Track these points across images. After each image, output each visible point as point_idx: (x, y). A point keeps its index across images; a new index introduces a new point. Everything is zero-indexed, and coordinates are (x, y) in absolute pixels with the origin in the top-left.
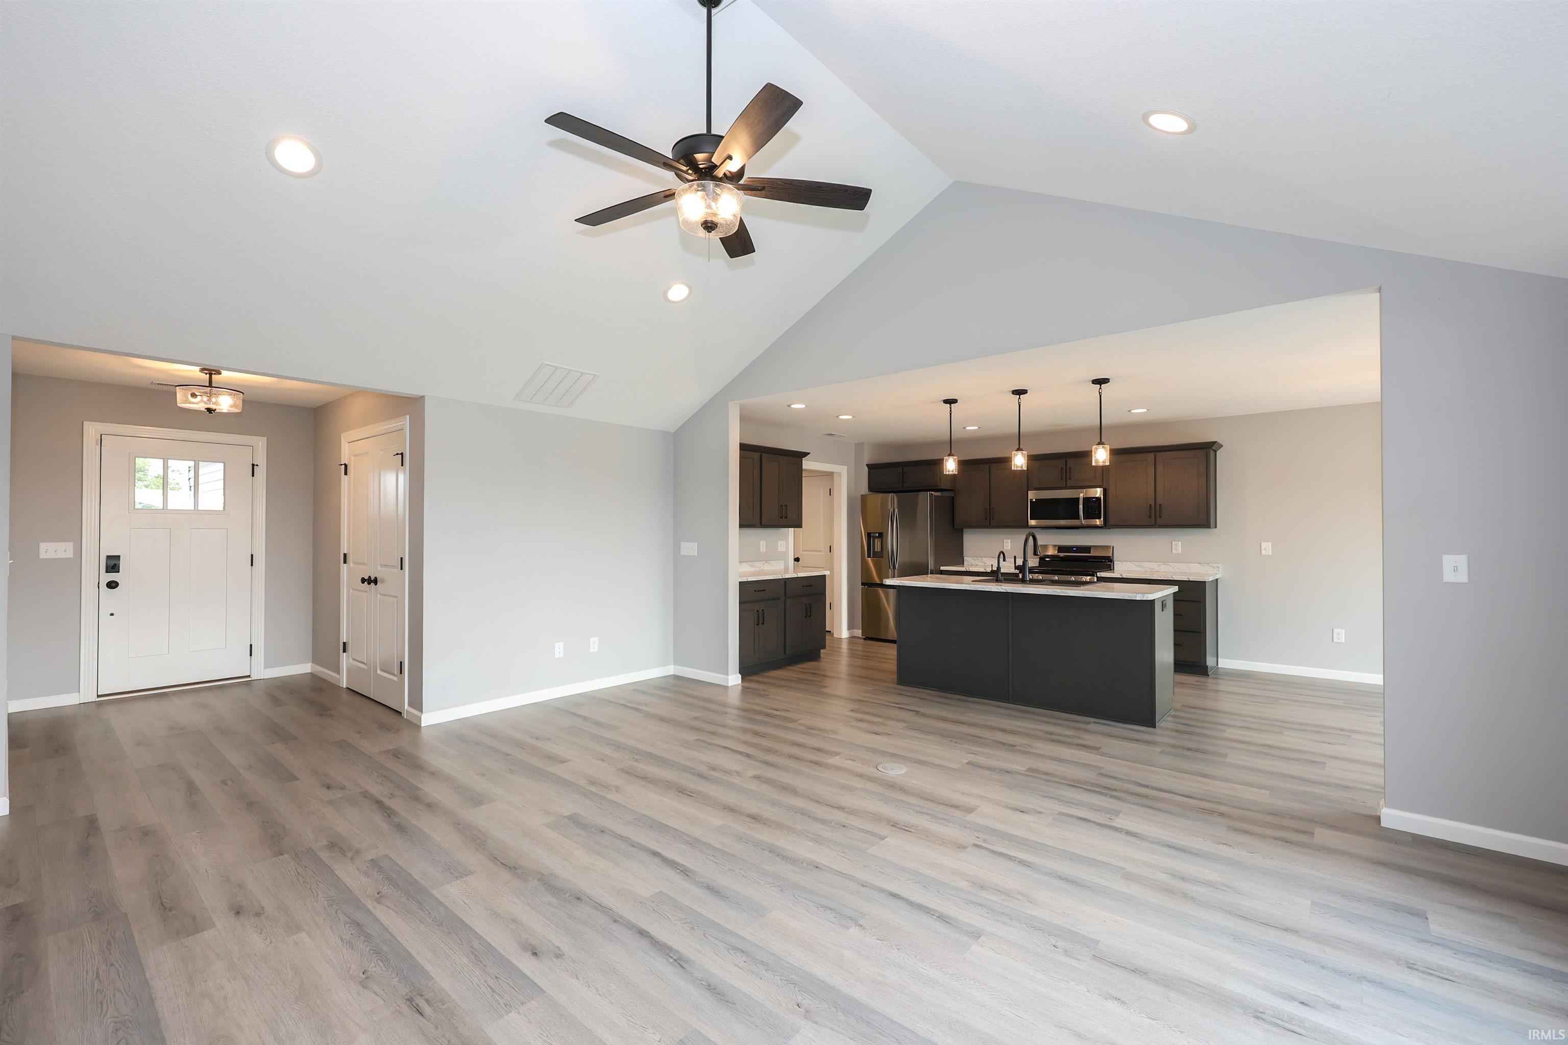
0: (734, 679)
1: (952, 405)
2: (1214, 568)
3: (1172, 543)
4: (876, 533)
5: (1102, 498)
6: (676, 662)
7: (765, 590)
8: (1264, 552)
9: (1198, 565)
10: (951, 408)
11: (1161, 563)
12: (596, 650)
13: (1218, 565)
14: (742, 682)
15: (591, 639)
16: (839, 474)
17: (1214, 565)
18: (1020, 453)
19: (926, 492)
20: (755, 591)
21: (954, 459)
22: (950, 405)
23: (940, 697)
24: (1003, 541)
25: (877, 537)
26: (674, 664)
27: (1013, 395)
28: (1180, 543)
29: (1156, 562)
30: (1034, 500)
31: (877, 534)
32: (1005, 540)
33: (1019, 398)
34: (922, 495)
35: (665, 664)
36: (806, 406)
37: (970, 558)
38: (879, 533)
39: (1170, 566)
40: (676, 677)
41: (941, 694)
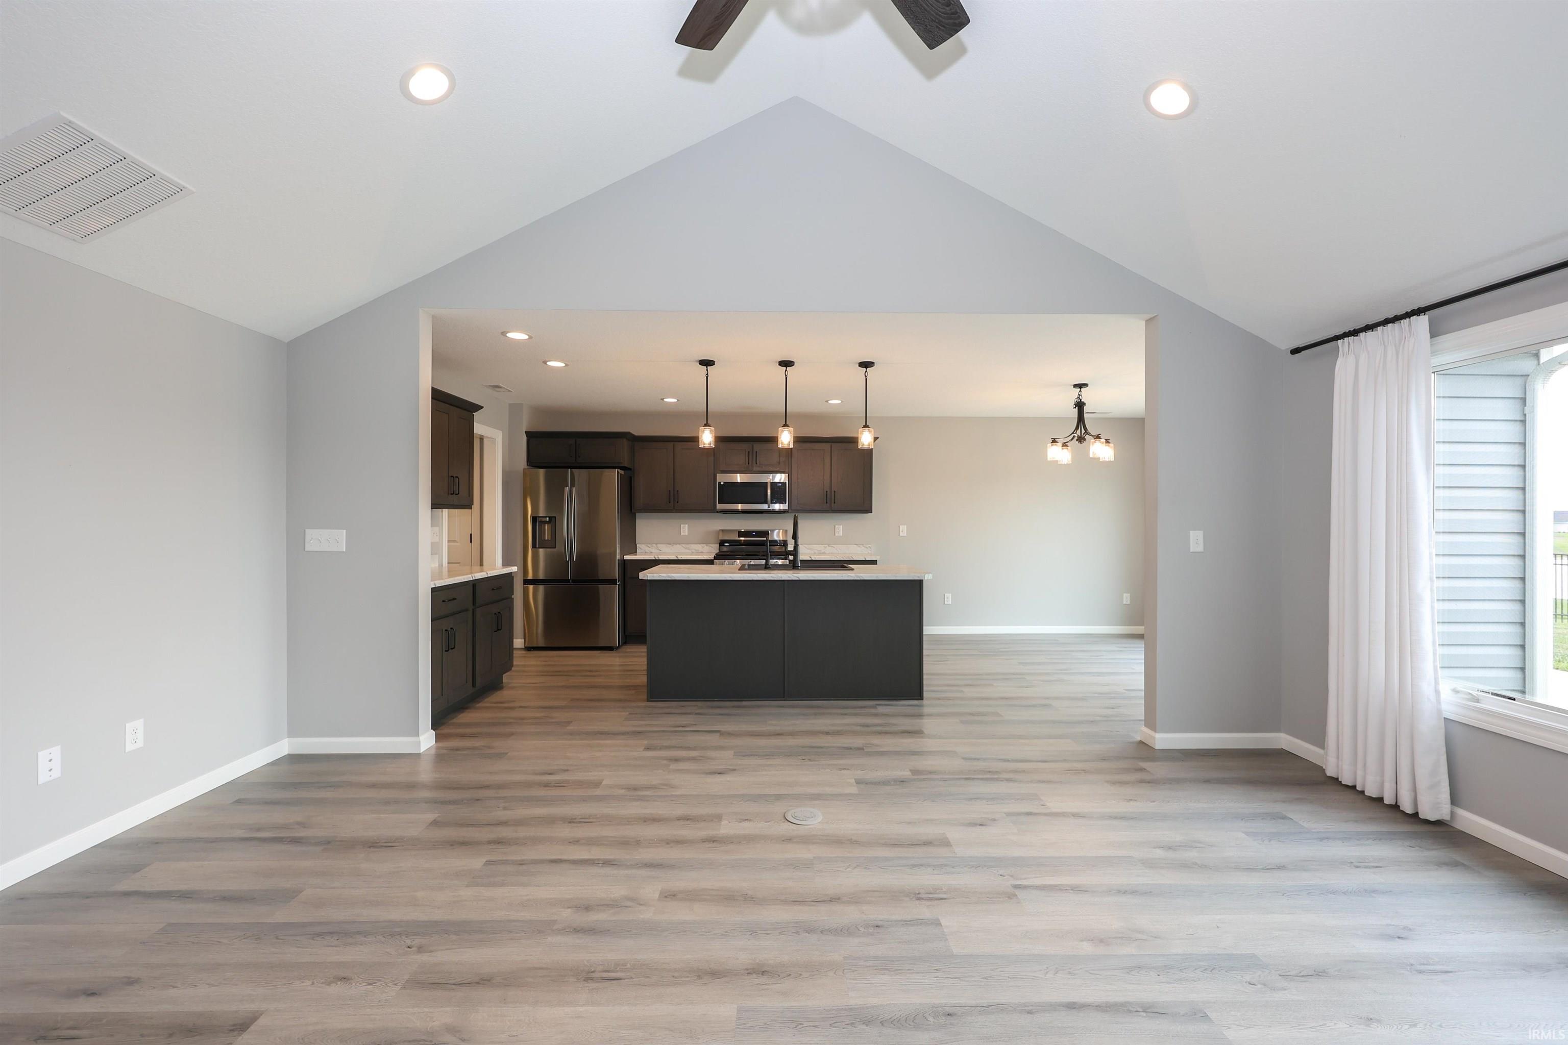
0: (426, 740)
1: (708, 367)
2: (867, 548)
3: (835, 527)
4: (546, 517)
5: (787, 483)
6: (293, 732)
7: (455, 599)
8: (901, 534)
9: (855, 546)
10: (707, 370)
11: (827, 545)
12: (140, 744)
13: (870, 546)
14: (436, 742)
15: (127, 725)
16: (493, 441)
17: (868, 546)
18: (786, 429)
19: (614, 470)
20: (443, 601)
21: (711, 431)
22: (707, 368)
23: (712, 707)
24: (680, 526)
25: (546, 522)
26: (288, 737)
27: (779, 366)
28: (841, 526)
29: (822, 544)
30: (722, 483)
31: (548, 518)
32: (682, 525)
33: (786, 370)
34: (607, 472)
35: (273, 739)
36: (530, 337)
37: (643, 545)
38: (549, 517)
39: (834, 548)
40: (294, 759)
41: (709, 703)
